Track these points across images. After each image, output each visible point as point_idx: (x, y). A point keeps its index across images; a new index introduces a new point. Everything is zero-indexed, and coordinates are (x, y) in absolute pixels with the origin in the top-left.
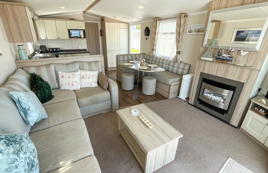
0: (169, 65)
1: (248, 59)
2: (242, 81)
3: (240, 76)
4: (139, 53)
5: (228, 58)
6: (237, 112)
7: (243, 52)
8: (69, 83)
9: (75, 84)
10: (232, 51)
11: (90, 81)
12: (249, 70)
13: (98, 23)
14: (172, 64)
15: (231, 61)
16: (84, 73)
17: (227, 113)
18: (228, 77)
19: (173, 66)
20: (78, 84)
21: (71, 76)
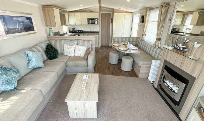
0: (150, 49)
1: (202, 52)
2: (194, 76)
3: (194, 69)
4: (136, 37)
5: (182, 49)
6: (186, 108)
7: (197, 43)
8: (68, 52)
9: (71, 53)
10: (186, 42)
11: (80, 52)
12: (201, 65)
13: (110, 14)
14: (152, 49)
15: (185, 52)
16: (77, 47)
17: (178, 106)
18: (184, 69)
19: (153, 51)
20: (72, 53)
21: (69, 48)
